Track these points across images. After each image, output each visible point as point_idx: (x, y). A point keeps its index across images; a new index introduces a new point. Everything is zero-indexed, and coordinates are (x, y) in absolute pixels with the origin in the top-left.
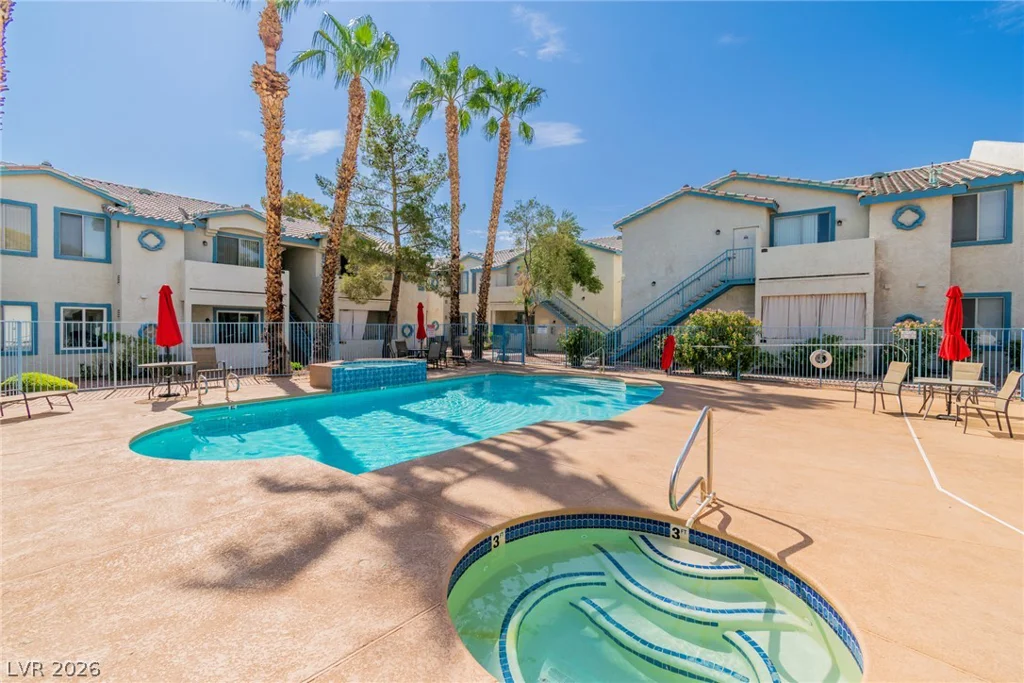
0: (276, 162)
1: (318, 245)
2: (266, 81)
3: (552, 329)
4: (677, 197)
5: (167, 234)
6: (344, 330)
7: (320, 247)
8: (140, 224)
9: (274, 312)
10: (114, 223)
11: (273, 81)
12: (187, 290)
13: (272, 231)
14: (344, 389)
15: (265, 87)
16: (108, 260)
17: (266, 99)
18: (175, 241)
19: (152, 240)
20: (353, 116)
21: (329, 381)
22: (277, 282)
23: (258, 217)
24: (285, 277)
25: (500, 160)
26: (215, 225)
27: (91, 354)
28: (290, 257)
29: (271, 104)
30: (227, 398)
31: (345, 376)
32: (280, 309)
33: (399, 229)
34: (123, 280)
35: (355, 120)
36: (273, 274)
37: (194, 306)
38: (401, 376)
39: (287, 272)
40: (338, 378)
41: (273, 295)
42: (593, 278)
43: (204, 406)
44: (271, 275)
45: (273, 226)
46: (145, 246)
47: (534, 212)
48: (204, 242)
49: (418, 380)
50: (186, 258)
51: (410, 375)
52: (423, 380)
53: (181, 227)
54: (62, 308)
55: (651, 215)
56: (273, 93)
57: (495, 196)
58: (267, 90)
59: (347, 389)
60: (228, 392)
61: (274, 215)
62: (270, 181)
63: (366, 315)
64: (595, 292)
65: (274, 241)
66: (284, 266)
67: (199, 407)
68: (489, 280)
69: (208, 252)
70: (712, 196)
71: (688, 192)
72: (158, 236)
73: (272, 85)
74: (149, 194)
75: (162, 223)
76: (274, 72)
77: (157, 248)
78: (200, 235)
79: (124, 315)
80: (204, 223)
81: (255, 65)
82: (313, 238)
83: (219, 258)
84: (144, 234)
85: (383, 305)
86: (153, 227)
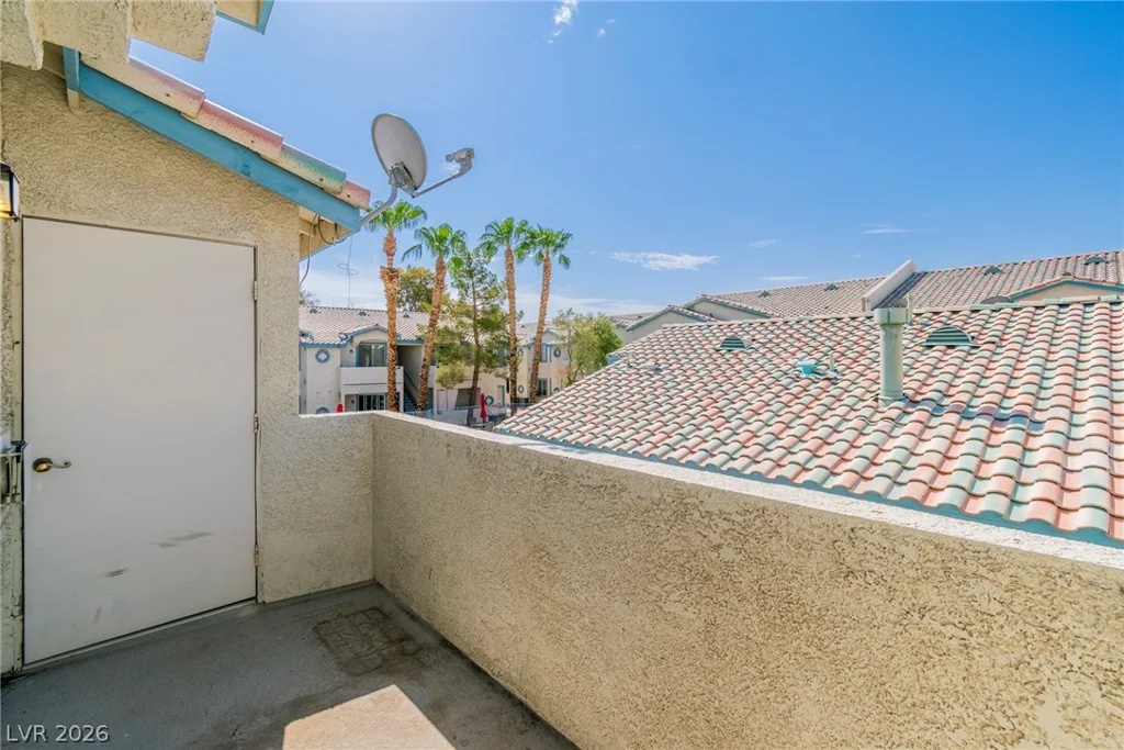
0: (393, 318)
1: (423, 343)
2: (388, 276)
4: (664, 313)
5: (331, 351)
6: (441, 402)
7: (424, 345)
8: (317, 347)
10: (304, 349)
11: (391, 276)
12: (342, 386)
13: (391, 360)
15: (387, 278)
17: (388, 285)
18: (336, 354)
19: (323, 356)
23: (383, 330)
24: (400, 372)
25: (543, 285)
26: (357, 340)
28: (403, 353)
29: (390, 287)
33: (478, 332)
34: (308, 381)
35: (439, 282)
37: (346, 396)
39: (401, 368)
45: (392, 357)
46: (319, 360)
47: (571, 318)
48: (351, 351)
50: (342, 366)
53: (339, 346)
56: (391, 281)
57: (541, 311)
61: (393, 350)
62: (390, 330)
63: (457, 392)
66: (400, 364)
68: (538, 370)
69: (353, 357)
70: (685, 315)
71: (671, 310)
72: (326, 353)
73: (391, 278)
74: (315, 312)
75: (329, 345)
76: (392, 271)
77: (326, 360)
78: (349, 347)
79: (308, 403)
80: (351, 341)
81: (382, 267)
82: (419, 339)
83: (360, 363)
84: (319, 353)
85: (468, 385)
86: (323, 348)
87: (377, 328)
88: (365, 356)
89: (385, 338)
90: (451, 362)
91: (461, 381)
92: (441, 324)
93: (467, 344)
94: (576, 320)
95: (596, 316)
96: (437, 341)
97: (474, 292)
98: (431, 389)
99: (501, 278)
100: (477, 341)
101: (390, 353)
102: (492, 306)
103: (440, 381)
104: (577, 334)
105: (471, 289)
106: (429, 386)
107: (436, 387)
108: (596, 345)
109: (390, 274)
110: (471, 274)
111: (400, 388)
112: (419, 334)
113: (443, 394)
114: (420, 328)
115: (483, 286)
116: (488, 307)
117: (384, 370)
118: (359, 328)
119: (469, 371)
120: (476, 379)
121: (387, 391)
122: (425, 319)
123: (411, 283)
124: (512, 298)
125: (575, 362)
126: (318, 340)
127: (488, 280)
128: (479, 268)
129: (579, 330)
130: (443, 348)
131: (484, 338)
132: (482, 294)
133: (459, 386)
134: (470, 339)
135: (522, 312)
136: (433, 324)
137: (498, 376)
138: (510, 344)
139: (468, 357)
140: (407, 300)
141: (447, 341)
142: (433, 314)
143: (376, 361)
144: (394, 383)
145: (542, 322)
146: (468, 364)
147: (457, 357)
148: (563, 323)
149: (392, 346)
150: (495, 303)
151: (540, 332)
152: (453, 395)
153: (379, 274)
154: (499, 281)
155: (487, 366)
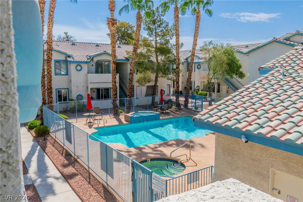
0: (114, 48)
1: (129, 61)
2: (111, 23)
3: (227, 91)
4: (270, 43)
5: (83, 65)
6: (138, 93)
7: (129, 62)
8: (76, 63)
9: (114, 95)
10: (69, 64)
11: (113, 23)
12: (89, 83)
13: (113, 70)
14: (134, 122)
15: (110, 24)
16: (67, 74)
17: (111, 28)
18: (85, 67)
19: (79, 68)
20: (138, 25)
21: (129, 120)
22: (115, 86)
24: (117, 76)
25: (196, 27)
26: (95, 59)
27: (65, 104)
29: (112, 29)
30: (104, 125)
31: (134, 119)
32: (116, 94)
33: (158, 55)
34: (72, 81)
35: (139, 26)
36: (114, 83)
37: (91, 88)
38: (151, 118)
39: (118, 74)
40: (132, 119)
41: (114, 90)
42: (241, 72)
43: (99, 127)
44: (113, 84)
45: (113, 68)
46: (77, 70)
47: (211, 46)
48: (93, 65)
49: (157, 119)
50: (88, 73)
51: (154, 118)
52: (158, 119)
53: (86, 62)
54: (57, 90)
55: (261, 50)
56: (113, 26)
57: (194, 42)
58: (111, 25)
59: (134, 123)
60: (104, 123)
61: (114, 65)
62: (113, 54)
63: (146, 87)
64: (241, 78)
65: (114, 73)
66: (117, 72)
67: (98, 127)
68: (191, 77)
69: (94, 68)
70: (285, 44)
71: (275, 41)
72: (81, 66)
73: (113, 24)
74: (74, 45)
75: (81, 62)
76: (113, 20)
77: (80, 70)
78: (92, 63)
79: (72, 92)
80: (92, 60)
81: (108, 18)
82: (127, 59)
83: (97, 72)
84: (77, 66)
85: (152, 84)
86: (79, 64)
87: (105, 53)
88: (100, 68)
89: (110, 58)
90: (144, 71)
91: (149, 82)
92: (139, 51)
93: (152, 62)
94: (214, 48)
95: (225, 45)
96: (136, 60)
97: (156, 33)
98: (134, 86)
99: (171, 25)
100: (157, 60)
101: (112, 67)
102: (166, 40)
103: (138, 81)
104: (214, 56)
105: (154, 31)
106: (133, 84)
107: (136, 84)
108: (226, 62)
109: (112, 22)
110: (154, 22)
111: (118, 85)
112: (127, 56)
113: (139, 88)
114: (128, 53)
115: (161, 29)
116: (163, 41)
117: (110, 76)
118: (97, 53)
119: (153, 76)
120: (156, 81)
121: (111, 86)
122: (130, 48)
123: (120, 30)
124: (178, 35)
125: (211, 72)
126: (76, 59)
127: (164, 25)
128: (158, 19)
129: (215, 54)
130: (139, 64)
131: (161, 58)
132: (160, 34)
133: (148, 84)
134: (153, 59)
135: (182, 44)
136: (135, 50)
137: (168, 79)
138: (176, 61)
139: (153, 69)
140: (118, 39)
141: (142, 60)
142: (135, 44)
143: (105, 71)
144: (115, 82)
145: (194, 49)
146: (153, 72)
147: (147, 69)
148: (206, 49)
149: (114, 62)
150: (167, 39)
151: (193, 55)
152: (144, 89)
153: (106, 22)
154: (170, 26)
155: (163, 74)
